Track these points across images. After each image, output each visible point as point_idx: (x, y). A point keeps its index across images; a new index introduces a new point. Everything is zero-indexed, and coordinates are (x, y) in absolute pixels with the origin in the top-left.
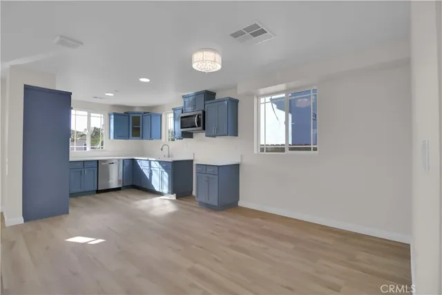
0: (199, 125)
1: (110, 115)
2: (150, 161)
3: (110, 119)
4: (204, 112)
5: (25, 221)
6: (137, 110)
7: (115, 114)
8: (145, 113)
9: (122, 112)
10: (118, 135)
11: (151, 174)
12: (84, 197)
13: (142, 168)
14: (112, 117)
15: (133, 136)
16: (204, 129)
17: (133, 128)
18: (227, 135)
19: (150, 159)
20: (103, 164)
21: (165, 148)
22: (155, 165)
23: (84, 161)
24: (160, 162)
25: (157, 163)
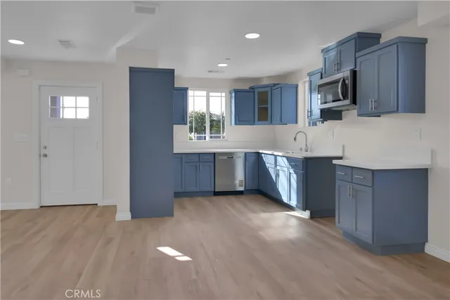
0: (345, 97)
1: (231, 93)
2: (276, 156)
3: (231, 97)
4: (354, 73)
5: (132, 218)
6: (265, 82)
7: (236, 91)
8: (275, 85)
9: (246, 87)
10: (240, 119)
11: (277, 175)
12: (200, 199)
13: (267, 165)
14: (233, 94)
15: (259, 120)
16: (354, 102)
17: (259, 109)
18: (397, 111)
19: (275, 153)
20: (221, 157)
21: (300, 137)
22: (283, 162)
23: (199, 154)
24: (288, 158)
25: (285, 159)
